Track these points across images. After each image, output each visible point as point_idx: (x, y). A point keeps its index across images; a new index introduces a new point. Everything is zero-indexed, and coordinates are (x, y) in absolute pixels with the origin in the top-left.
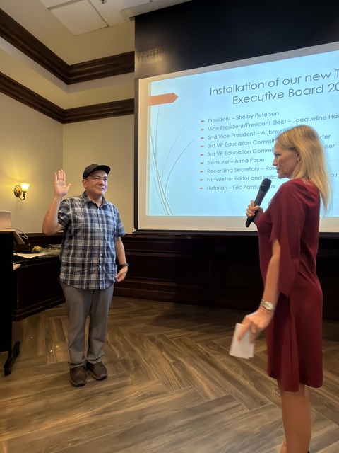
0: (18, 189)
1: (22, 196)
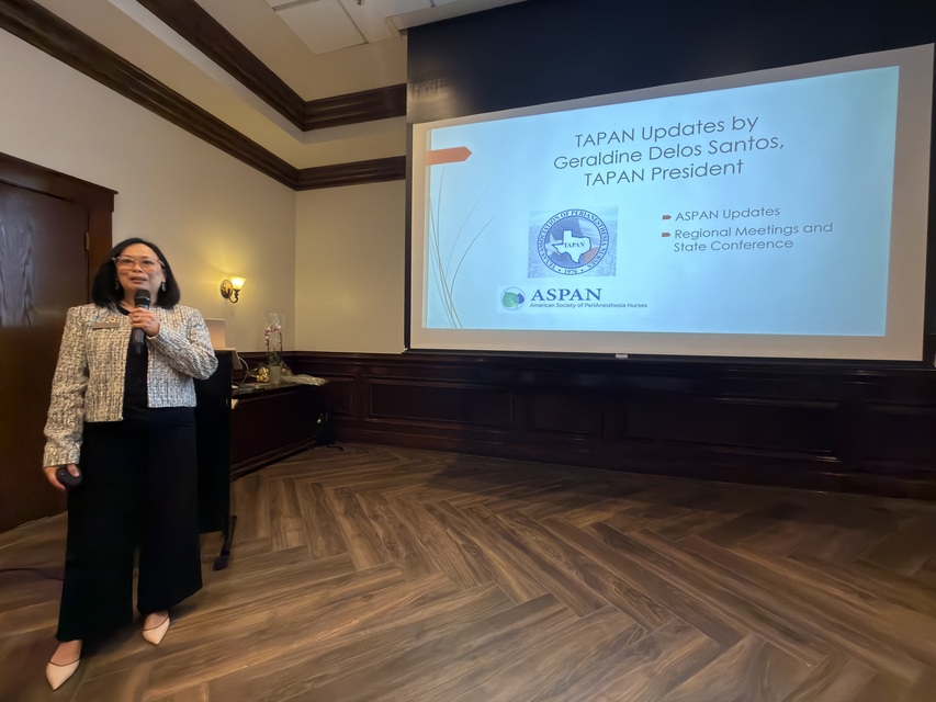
0: (227, 286)
1: (233, 297)
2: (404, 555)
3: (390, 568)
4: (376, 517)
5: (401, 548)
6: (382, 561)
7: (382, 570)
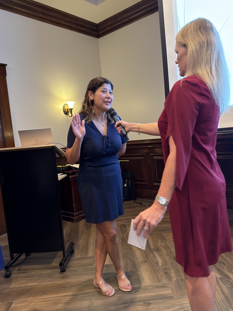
1: (70, 114)
2: (175, 279)
3: (164, 286)
4: (158, 250)
5: (173, 274)
6: (159, 281)
7: (158, 287)
